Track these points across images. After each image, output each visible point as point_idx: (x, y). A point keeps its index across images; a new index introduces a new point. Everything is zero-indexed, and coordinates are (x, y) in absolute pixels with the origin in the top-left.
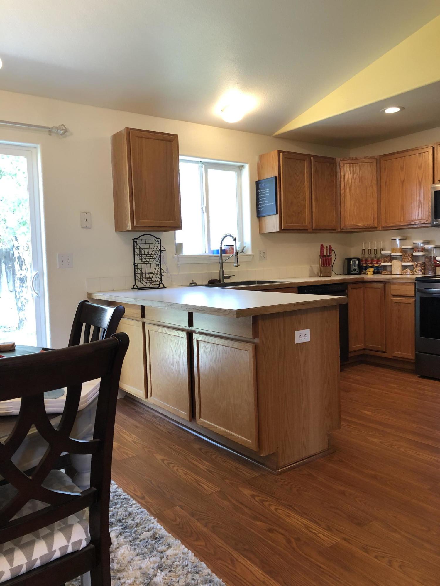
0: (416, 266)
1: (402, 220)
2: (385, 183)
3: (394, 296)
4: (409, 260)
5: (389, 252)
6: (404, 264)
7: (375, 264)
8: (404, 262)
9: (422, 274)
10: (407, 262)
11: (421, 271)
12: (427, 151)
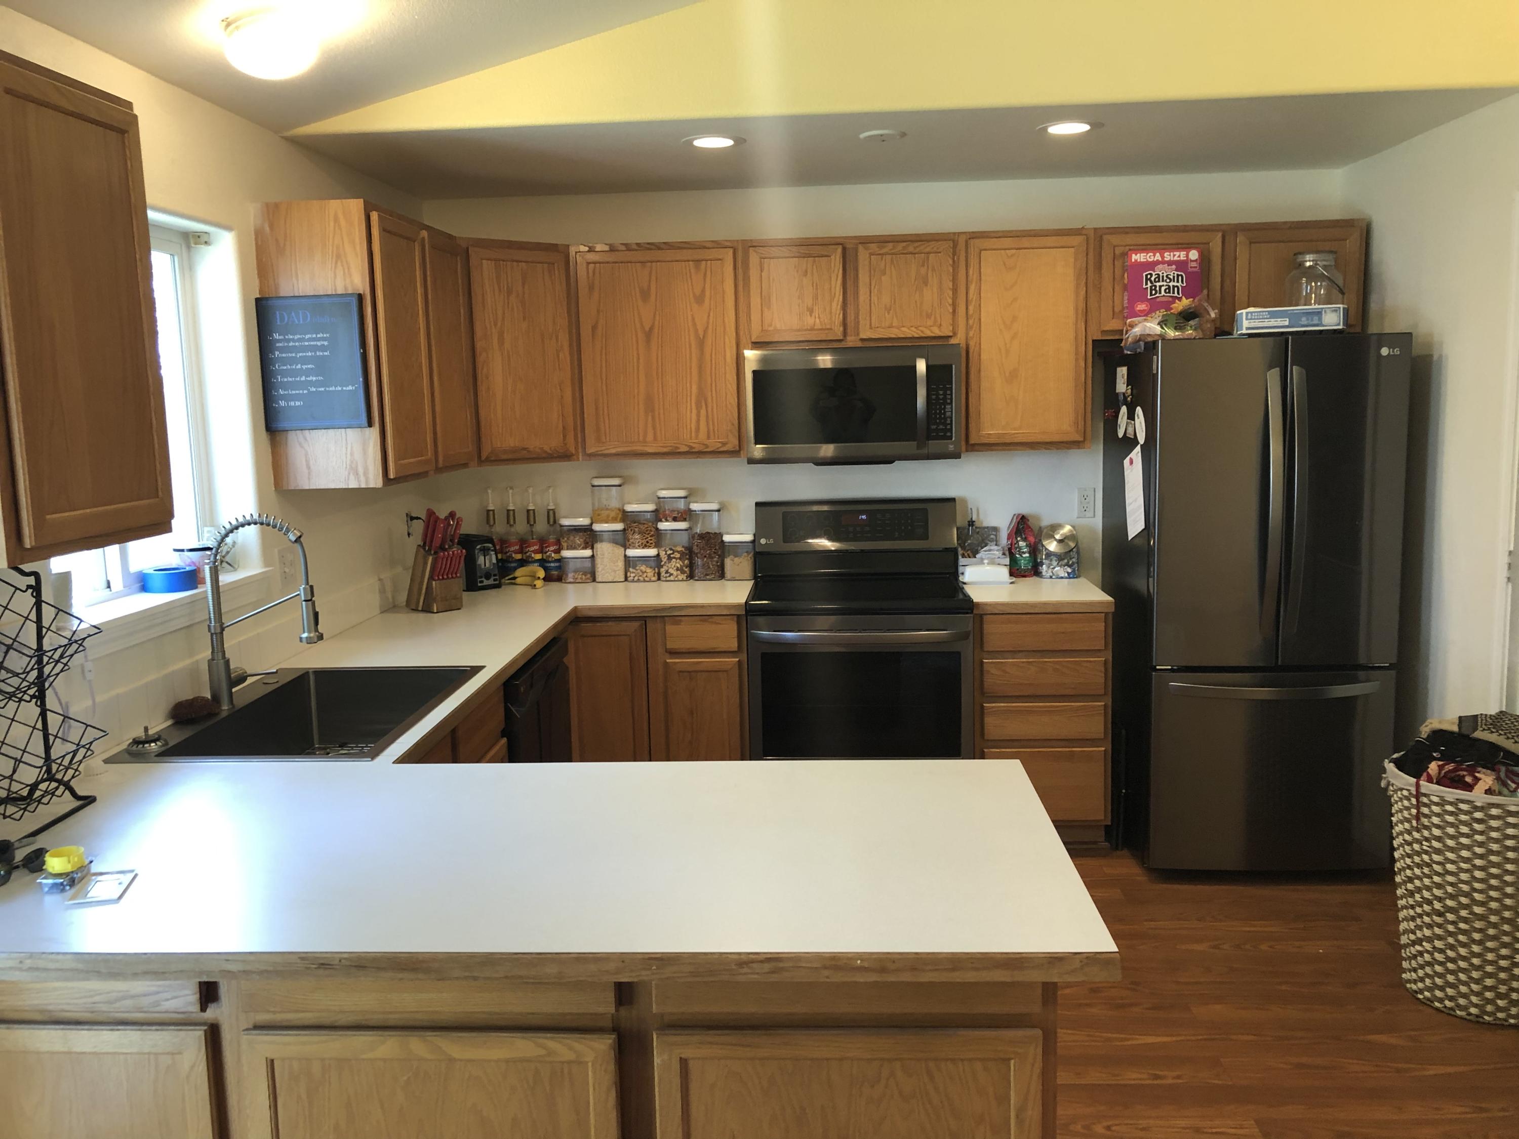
0: (670, 558)
1: (650, 437)
2: (594, 328)
3: (674, 653)
4: (647, 542)
5: (583, 521)
6: (631, 552)
7: (535, 553)
8: (634, 547)
9: (685, 578)
10: (643, 548)
11: (683, 572)
12: (720, 257)
